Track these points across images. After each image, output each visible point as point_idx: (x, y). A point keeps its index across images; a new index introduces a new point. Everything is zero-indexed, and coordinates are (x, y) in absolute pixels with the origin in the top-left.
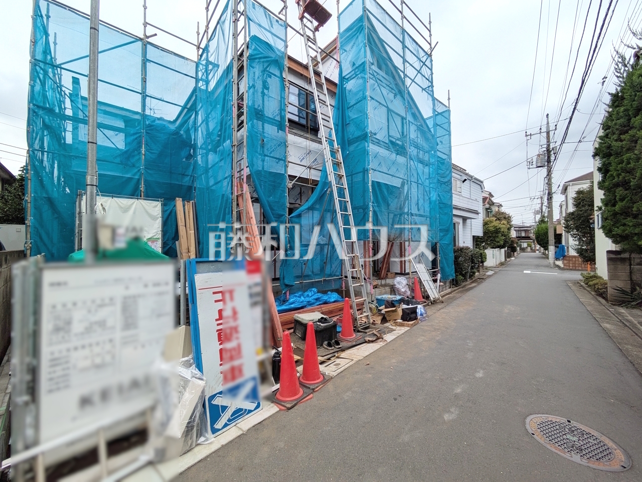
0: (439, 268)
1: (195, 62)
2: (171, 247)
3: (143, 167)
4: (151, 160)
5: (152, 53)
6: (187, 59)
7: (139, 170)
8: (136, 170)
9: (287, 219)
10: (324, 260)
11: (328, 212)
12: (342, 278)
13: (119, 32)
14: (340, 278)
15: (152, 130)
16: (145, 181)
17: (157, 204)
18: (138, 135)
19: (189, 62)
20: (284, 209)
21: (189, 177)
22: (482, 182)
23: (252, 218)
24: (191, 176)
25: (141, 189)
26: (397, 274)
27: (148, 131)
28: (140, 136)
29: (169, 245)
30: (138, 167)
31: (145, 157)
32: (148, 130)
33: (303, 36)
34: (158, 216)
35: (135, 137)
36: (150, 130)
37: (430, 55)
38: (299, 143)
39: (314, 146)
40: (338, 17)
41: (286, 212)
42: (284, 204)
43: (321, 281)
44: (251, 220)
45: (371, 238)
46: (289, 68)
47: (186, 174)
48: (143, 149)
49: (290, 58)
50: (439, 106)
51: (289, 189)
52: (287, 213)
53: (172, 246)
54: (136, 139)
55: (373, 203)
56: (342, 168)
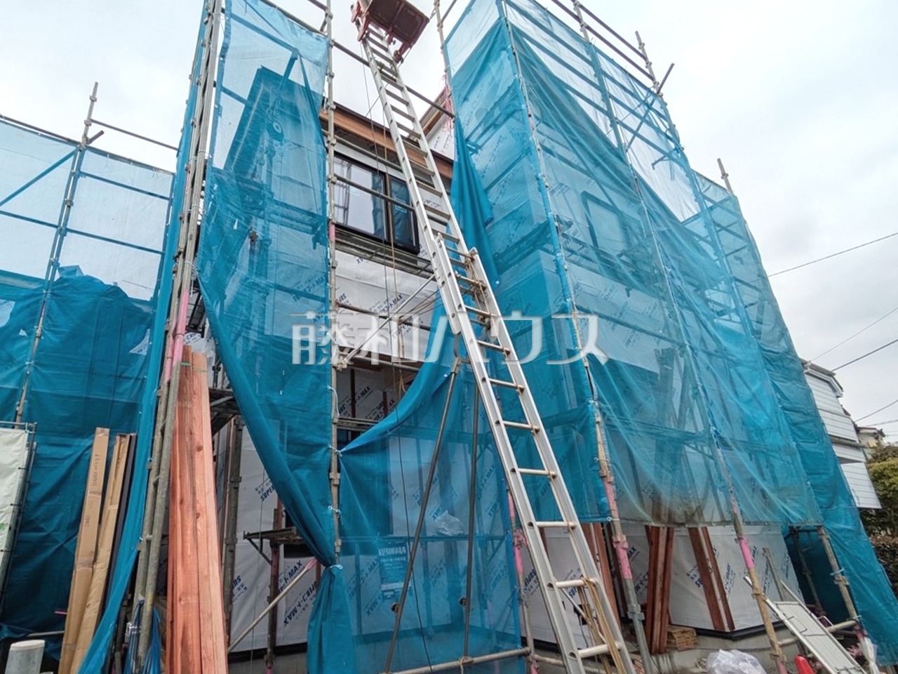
0: (856, 617)
1: (173, 174)
2: (62, 546)
3: (33, 362)
4: (52, 346)
5: (91, 163)
6: (157, 169)
7: (20, 369)
8: (15, 368)
9: (334, 459)
10: (459, 591)
11: (459, 440)
12: (527, 654)
13: (37, 133)
14: (520, 656)
15: (65, 288)
16: (30, 393)
17: (16, 435)
18: (33, 300)
19: (160, 174)
20: (324, 429)
21: (132, 381)
22: (831, 375)
23: (200, 449)
24: (137, 379)
25: (17, 409)
26: (701, 632)
27: (56, 292)
28: (37, 302)
29: (57, 542)
30: (19, 362)
31: (39, 343)
32: (56, 289)
33: (367, 64)
34: (13, 466)
35: (27, 302)
36: (60, 289)
37: (658, 95)
38: (372, 279)
39: (410, 283)
40: (444, 47)
41: (330, 438)
42: (324, 414)
43: (458, 668)
44: (197, 455)
45: (615, 513)
46: (337, 128)
47: (125, 375)
48: (40, 326)
49: (340, 110)
50: (707, 187)
51: (338, 372)
52: (334, 439)
53: (66, 546)
54: (28, 306)
55: (600, 399)
56: (490, 301)
